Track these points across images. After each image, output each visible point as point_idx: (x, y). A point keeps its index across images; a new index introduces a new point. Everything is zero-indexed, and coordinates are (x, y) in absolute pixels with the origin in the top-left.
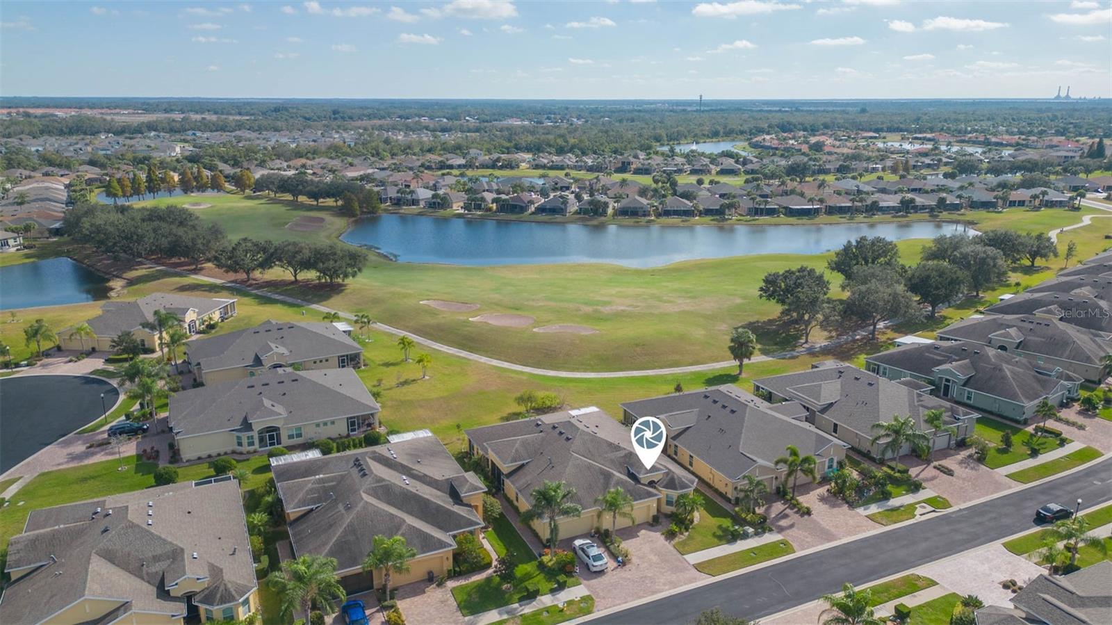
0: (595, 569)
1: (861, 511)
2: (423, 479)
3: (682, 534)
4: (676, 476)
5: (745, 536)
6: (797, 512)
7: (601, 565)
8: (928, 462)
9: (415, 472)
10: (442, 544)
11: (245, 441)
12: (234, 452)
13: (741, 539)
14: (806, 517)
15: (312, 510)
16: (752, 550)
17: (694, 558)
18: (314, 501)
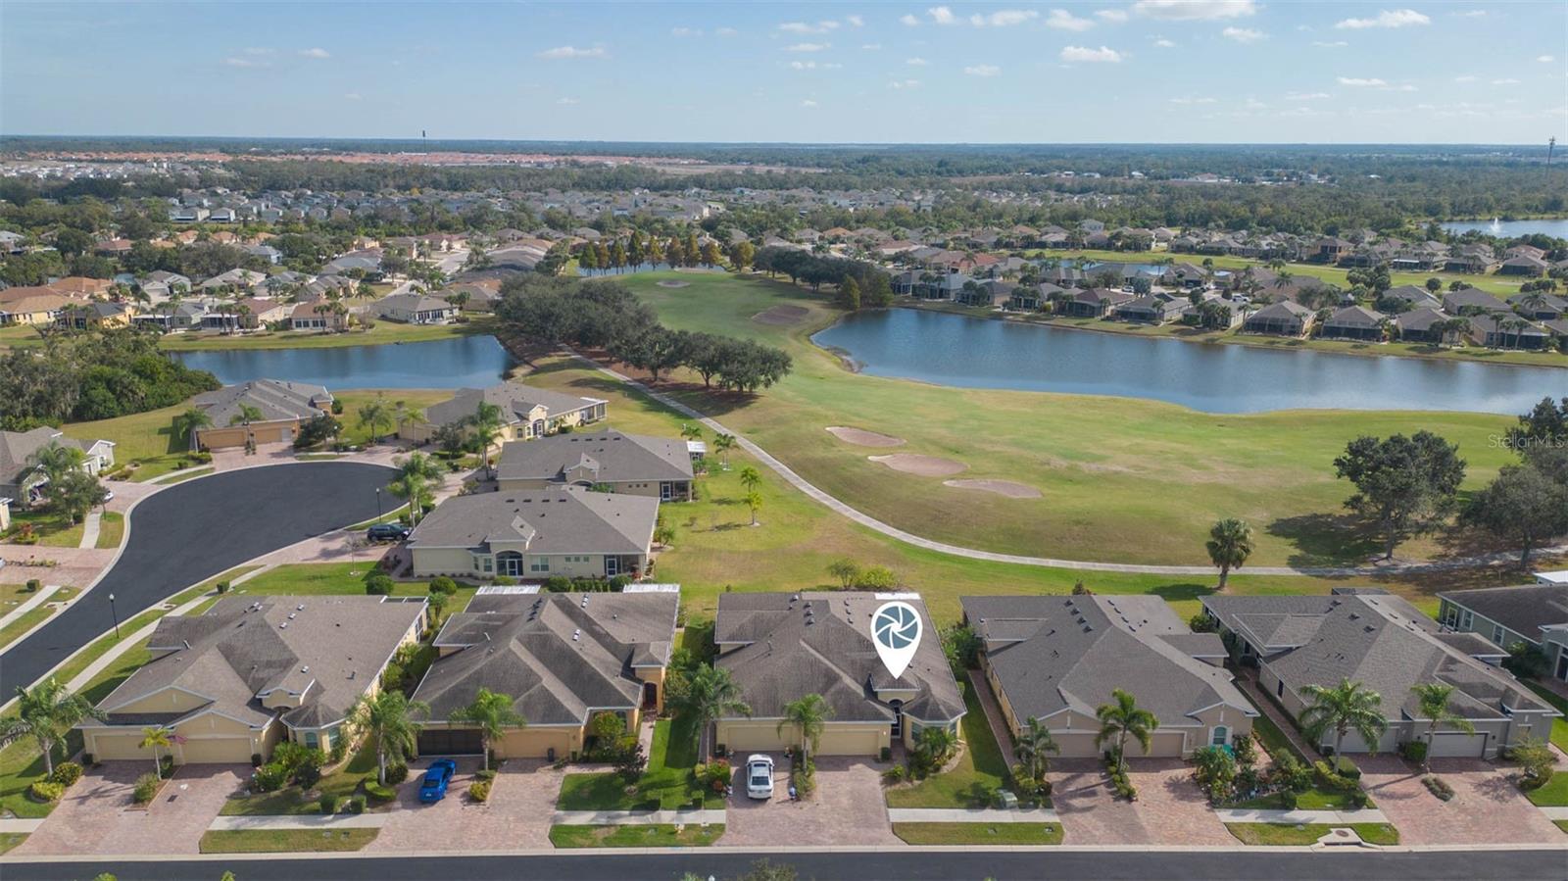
0: (750, 794)
1: (1225, 816)
2: (603, 638)
3: (911, 781)
4: (932, 700)
5: (1000, 805)
6: (1112, 793)
7: (760, 792)
8: (1419, 771)
9: (597, 628)
10: (569, 717)
11: (481, 564)
12: (470, 575)
13: (993, 808)
14: (1123, 802)
15: (463, 649)
16: (993, 826)
17: (899, 815)
18: (469, 639)
